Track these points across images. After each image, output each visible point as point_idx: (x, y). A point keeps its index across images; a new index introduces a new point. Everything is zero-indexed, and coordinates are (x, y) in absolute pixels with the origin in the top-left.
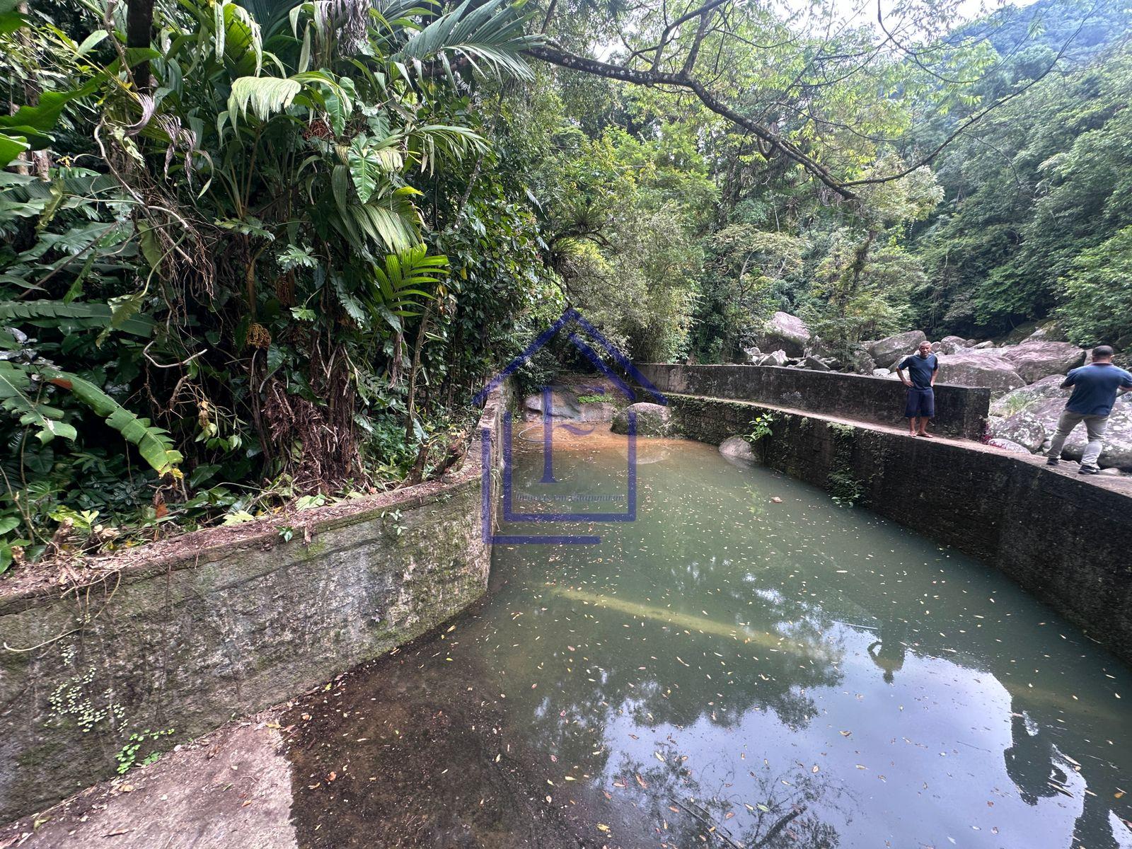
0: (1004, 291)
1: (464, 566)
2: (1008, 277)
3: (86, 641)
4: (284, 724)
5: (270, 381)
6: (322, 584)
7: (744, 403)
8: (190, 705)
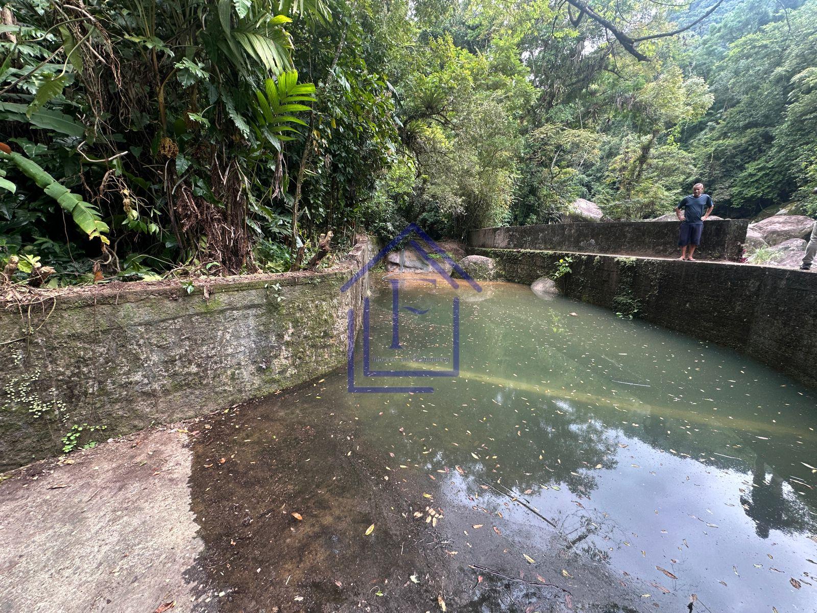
0: (757, 181)
1: (332, 337)
2: (760, 170)
3: (31, 348)
4: (191, 430)
5: (180, 186)
6: (220, 333)
7: (551, 252)
8: (118, 410)
